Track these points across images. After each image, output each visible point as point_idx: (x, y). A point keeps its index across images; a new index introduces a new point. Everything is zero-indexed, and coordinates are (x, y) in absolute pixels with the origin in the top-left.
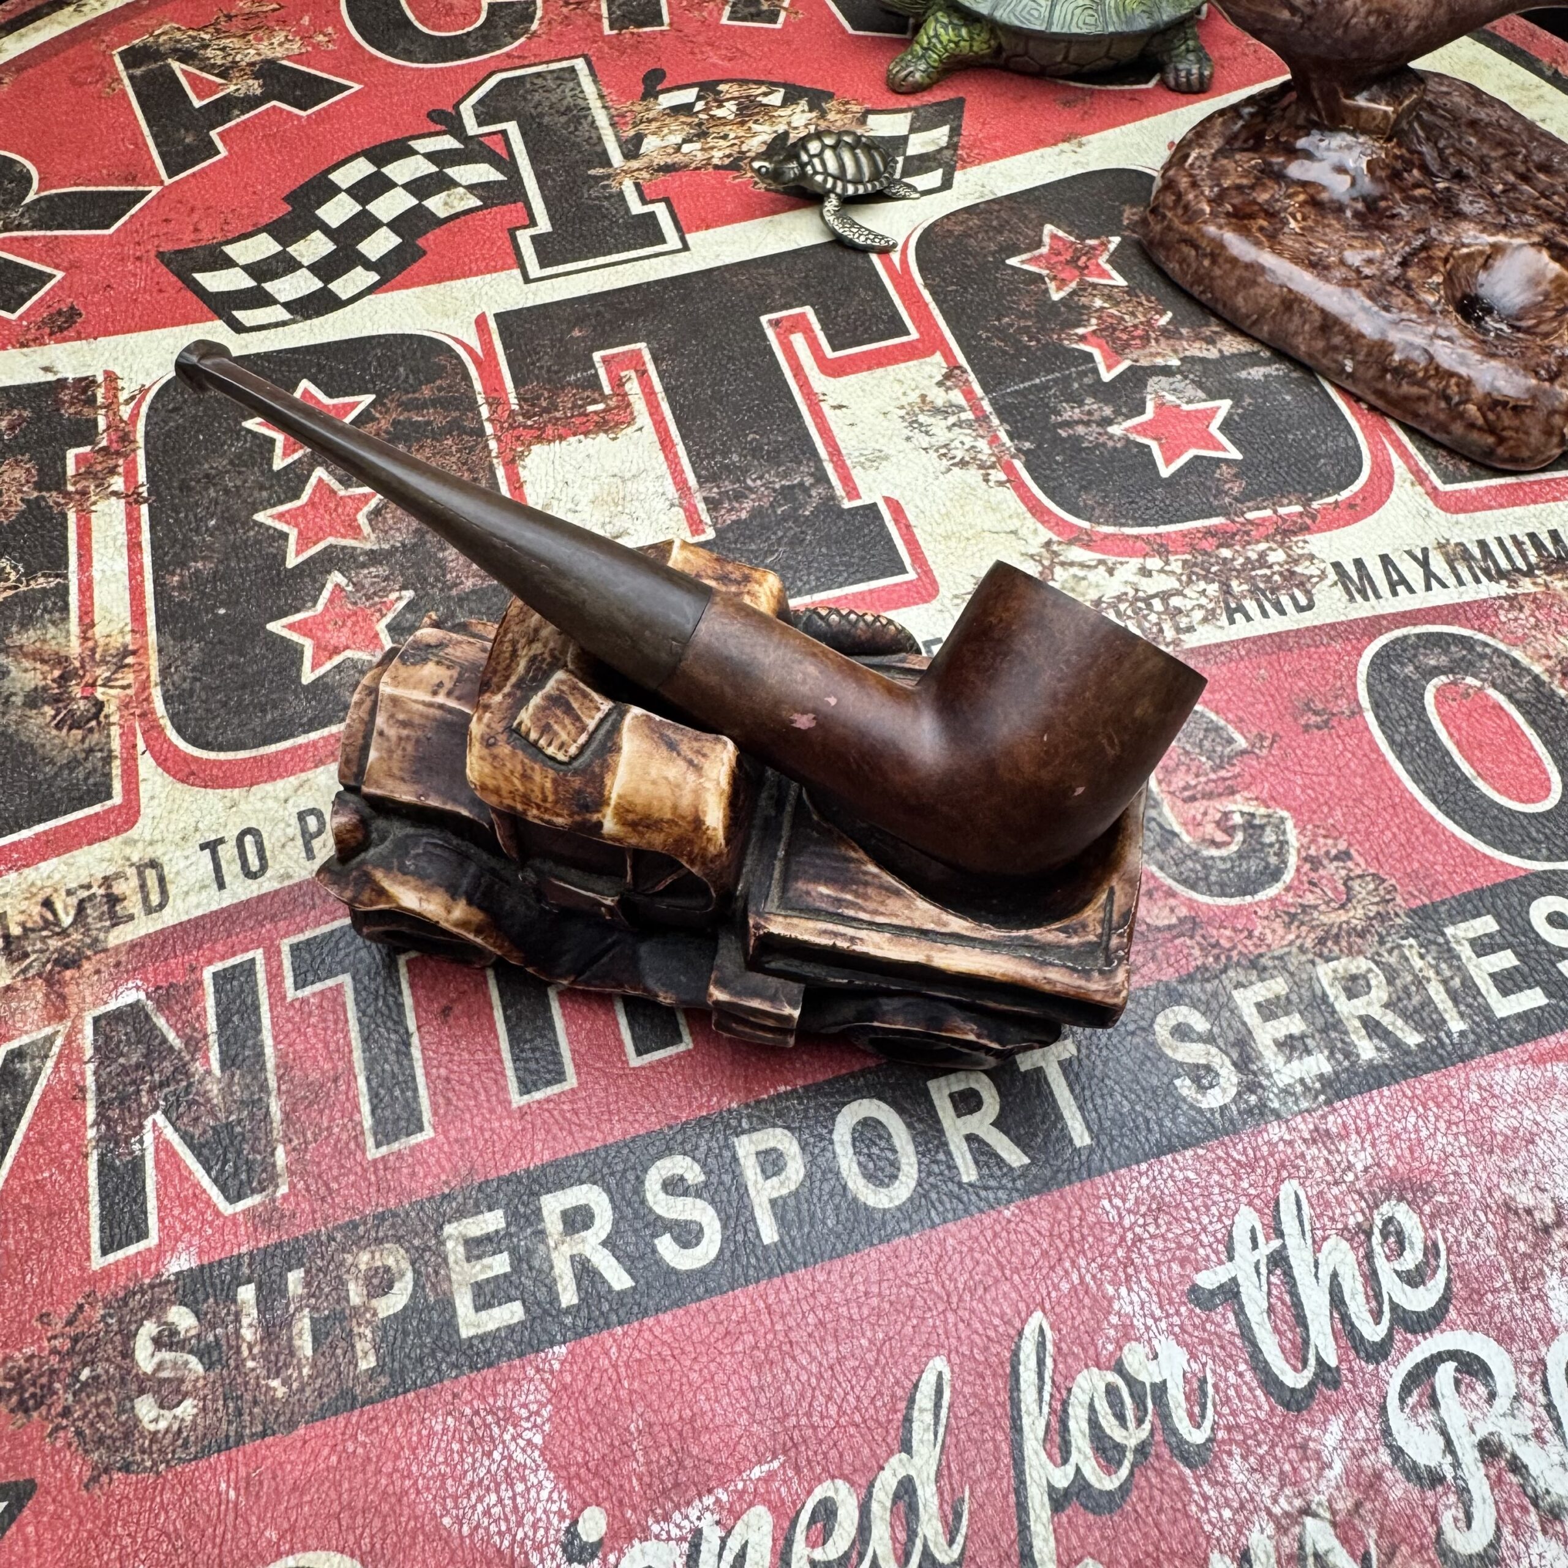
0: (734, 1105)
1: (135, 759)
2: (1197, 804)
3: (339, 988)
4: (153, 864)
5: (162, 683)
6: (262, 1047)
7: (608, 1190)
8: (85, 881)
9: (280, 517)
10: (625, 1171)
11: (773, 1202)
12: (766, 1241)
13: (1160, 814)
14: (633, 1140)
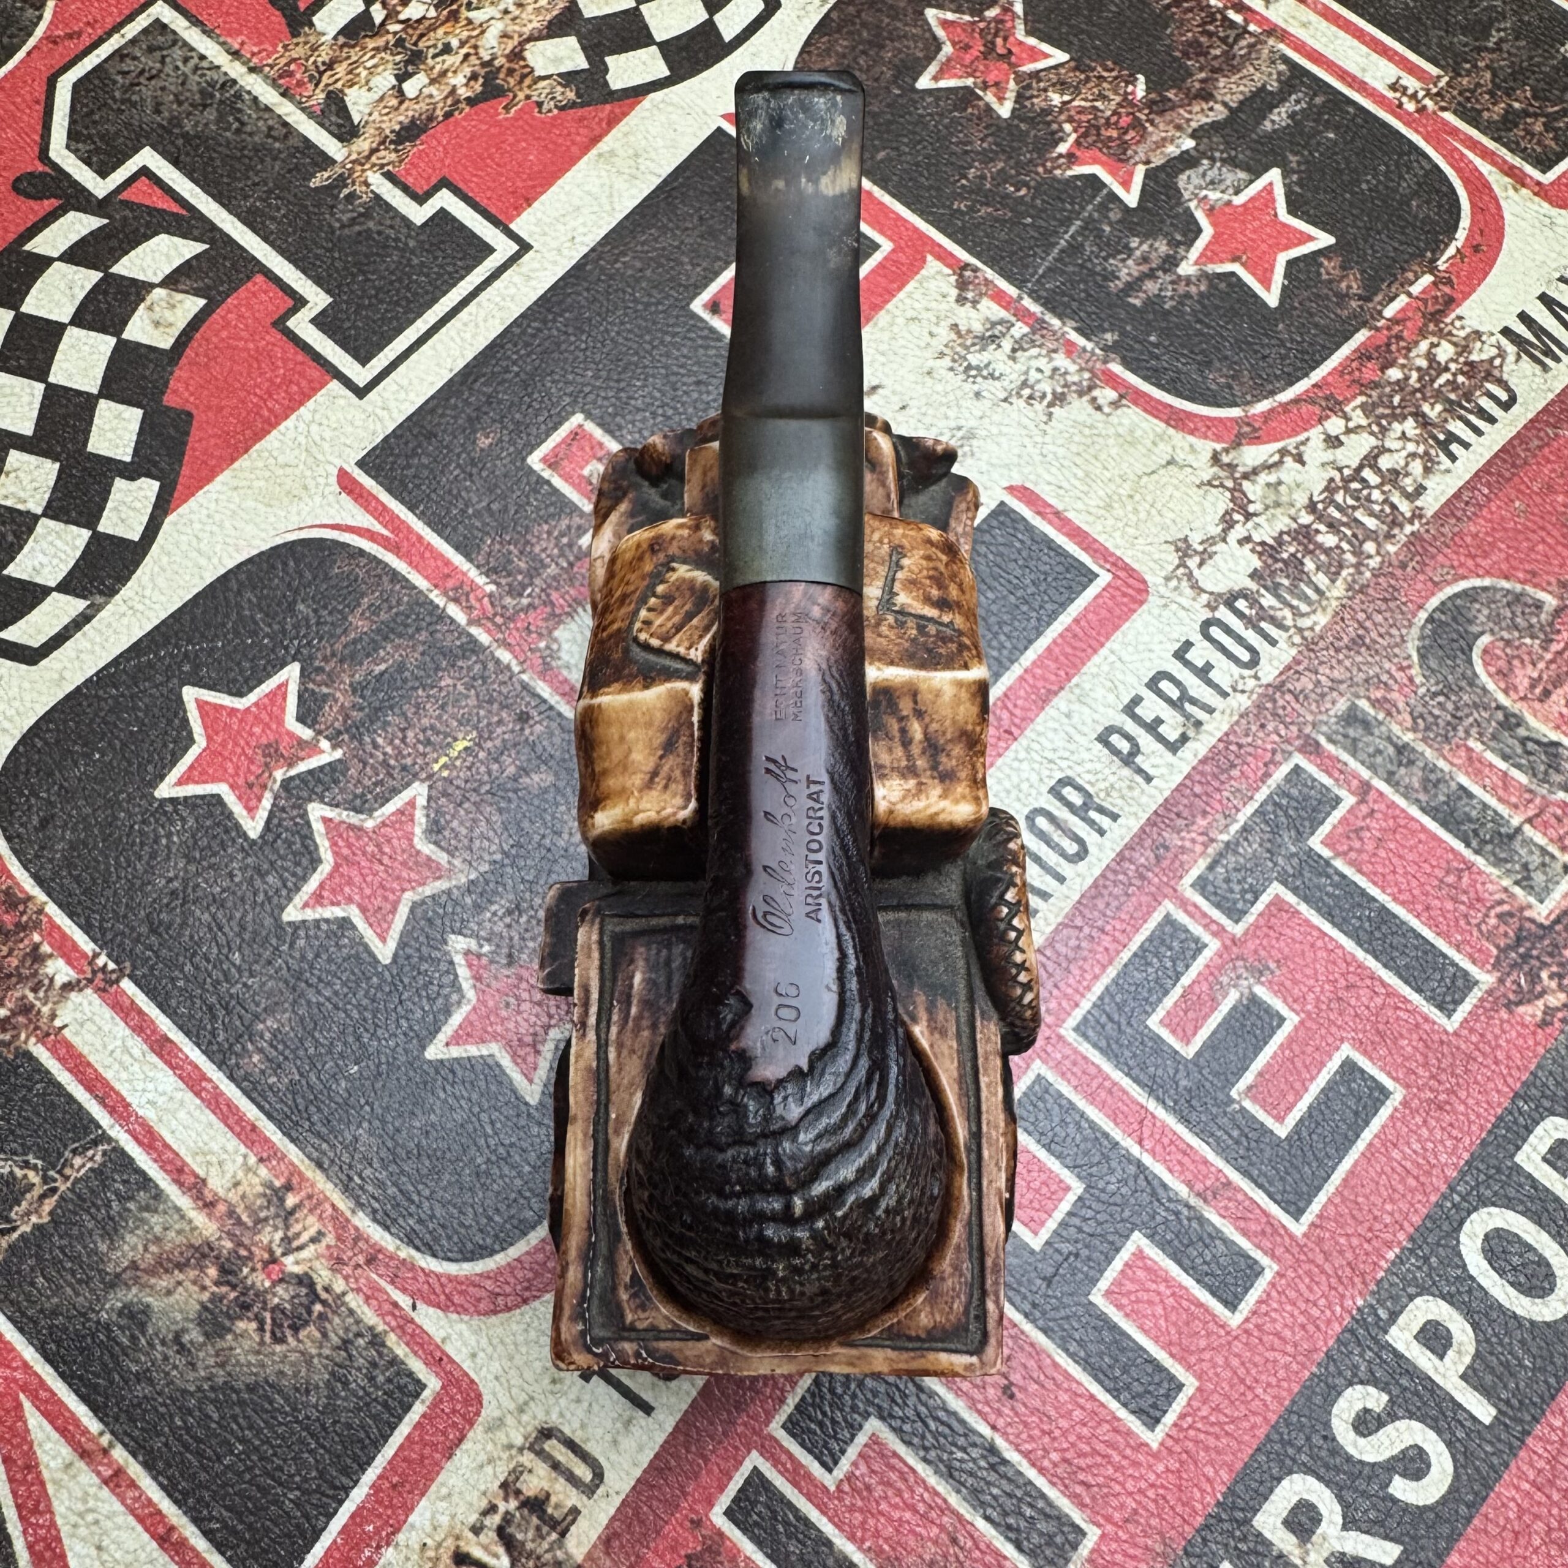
0: (1360, 1302)
1: (412, 1321)
2: (1554, 697)
3: (875, 1440)
4: (546, 1433)
5: (360, 1205)
6: (846, 1558)
7: (1309, 1471)
8: (484, 1504)
9: (318, 898)
10: (1308, 1439)
11: (1464, 1377)
12: (1487, 1421)
13: (1528, 729)
14: (1293, 1402)
